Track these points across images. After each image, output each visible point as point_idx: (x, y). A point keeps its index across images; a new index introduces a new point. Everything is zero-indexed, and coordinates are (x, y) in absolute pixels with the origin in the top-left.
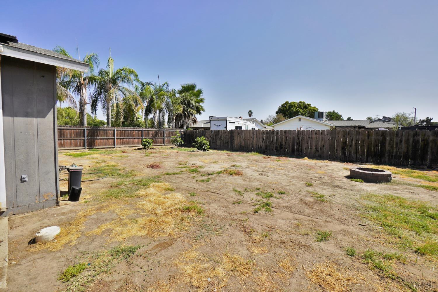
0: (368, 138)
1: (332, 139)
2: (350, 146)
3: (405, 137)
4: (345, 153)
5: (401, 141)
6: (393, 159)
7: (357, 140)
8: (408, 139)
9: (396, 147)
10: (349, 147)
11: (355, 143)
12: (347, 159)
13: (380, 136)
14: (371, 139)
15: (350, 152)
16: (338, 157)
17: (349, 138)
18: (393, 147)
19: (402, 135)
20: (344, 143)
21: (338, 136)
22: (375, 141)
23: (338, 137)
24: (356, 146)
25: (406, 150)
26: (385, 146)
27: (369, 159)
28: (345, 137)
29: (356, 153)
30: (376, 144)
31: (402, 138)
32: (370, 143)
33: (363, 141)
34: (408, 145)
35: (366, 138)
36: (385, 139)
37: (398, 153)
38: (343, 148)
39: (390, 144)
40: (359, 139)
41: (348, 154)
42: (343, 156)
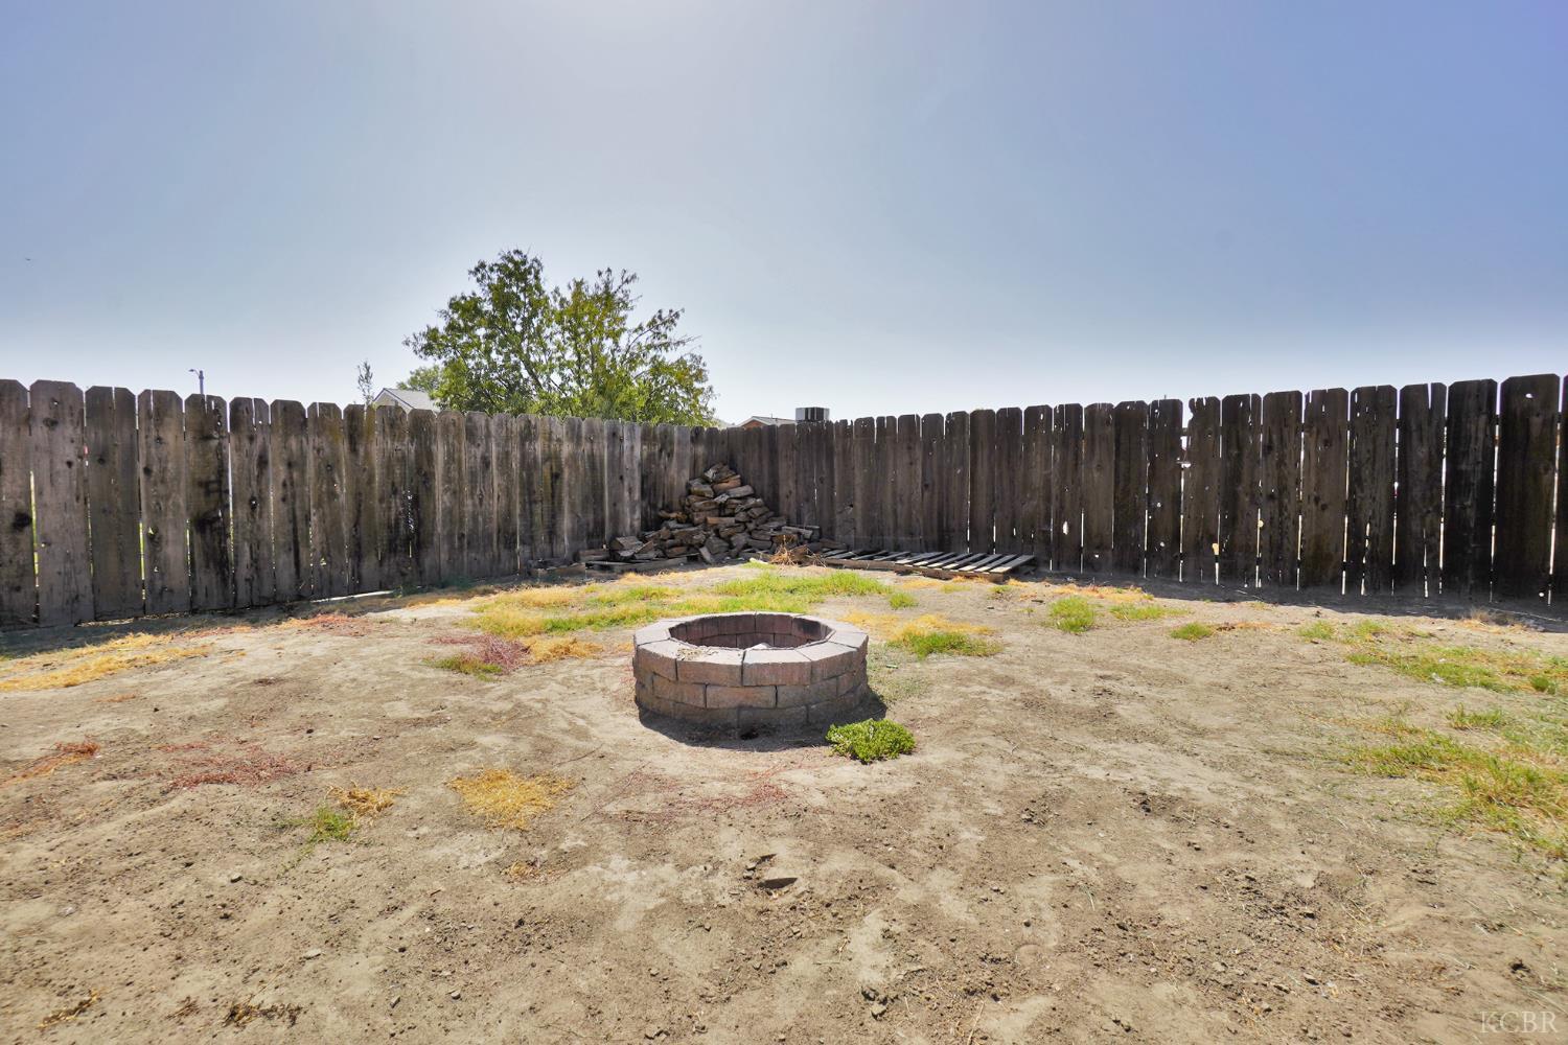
0: (354, 450)
1: (102, 459)
2: (255, 504)
3: (498, 445)
4: (224, 551)
5: (486, 463)
6: (465, 554)
7: (290, 465)
8: (507, 453)
9: (472, 495)
10: (244, 512)
11: (284, 485)
12: (243, 596)
13: (407, 439)
14: (367, 455)
15: (257, 544)
16: (171, 591)
17: (238, 449)
18: (461, 490)
19: (488, 435)
20: (212, 487)
21: (154, 434)
22: (388, 467)
23: (159, 439)
24: (290, 499)
25: (503, 501)
26: (430, 490)
27: (369, 565)
28: (214, 443)
29: (296, 543)
30: (393, 484)
31: (488, 449)
32: (365, 477)
33: (329, 468)
34: (510, 479)
35: (344, 447)
36: (430, 457)
37: (480, 519)
38: (206, 524)
39: (448, 479)
40: (303, 456)
41: (246, 559)
42: (207, 579)
